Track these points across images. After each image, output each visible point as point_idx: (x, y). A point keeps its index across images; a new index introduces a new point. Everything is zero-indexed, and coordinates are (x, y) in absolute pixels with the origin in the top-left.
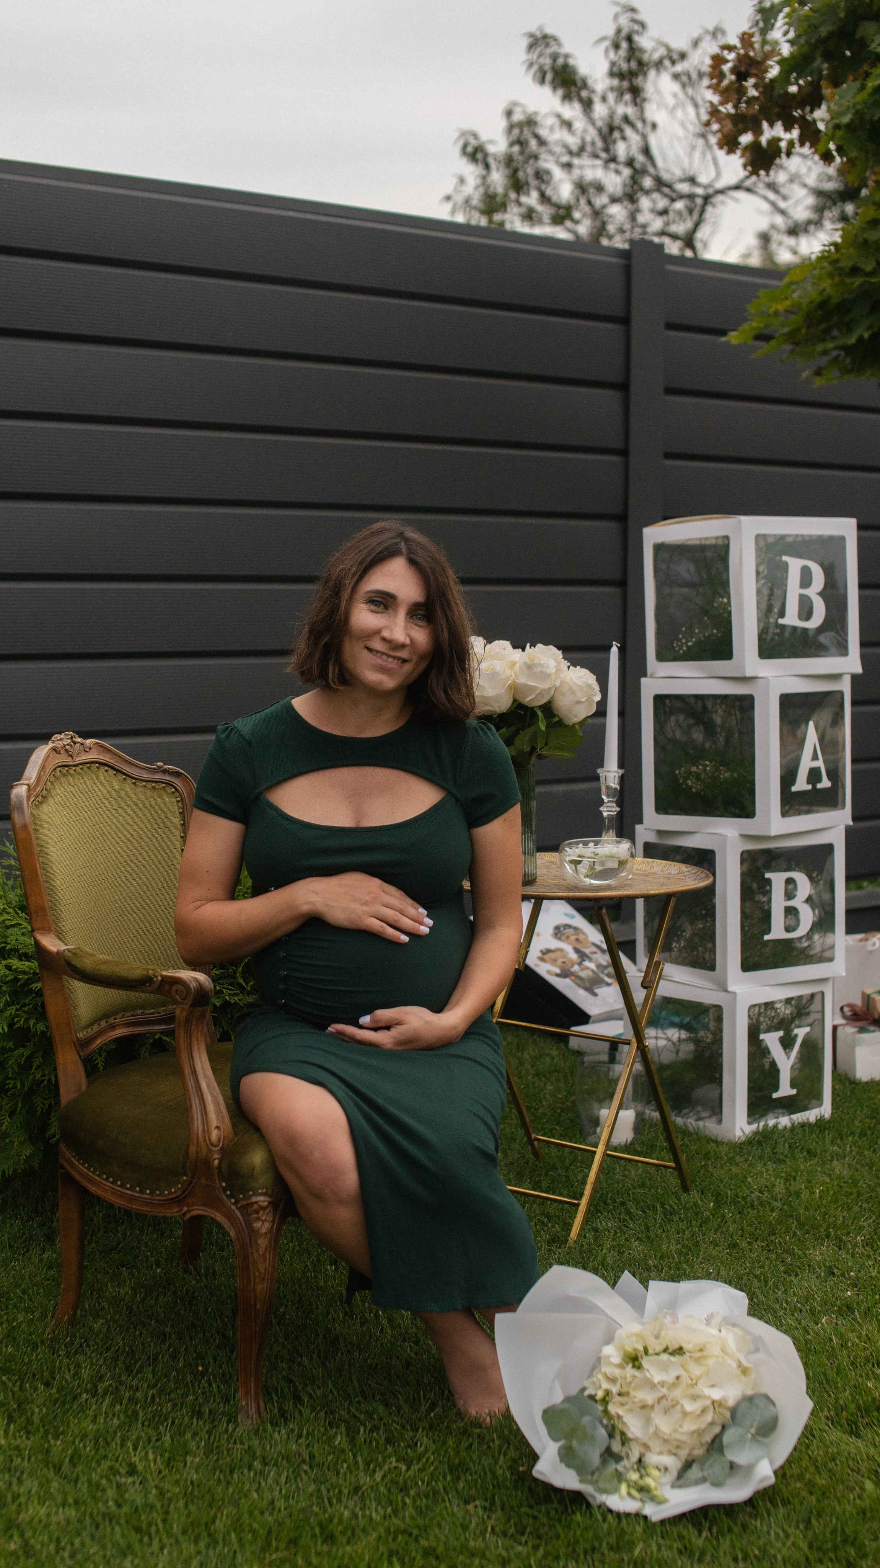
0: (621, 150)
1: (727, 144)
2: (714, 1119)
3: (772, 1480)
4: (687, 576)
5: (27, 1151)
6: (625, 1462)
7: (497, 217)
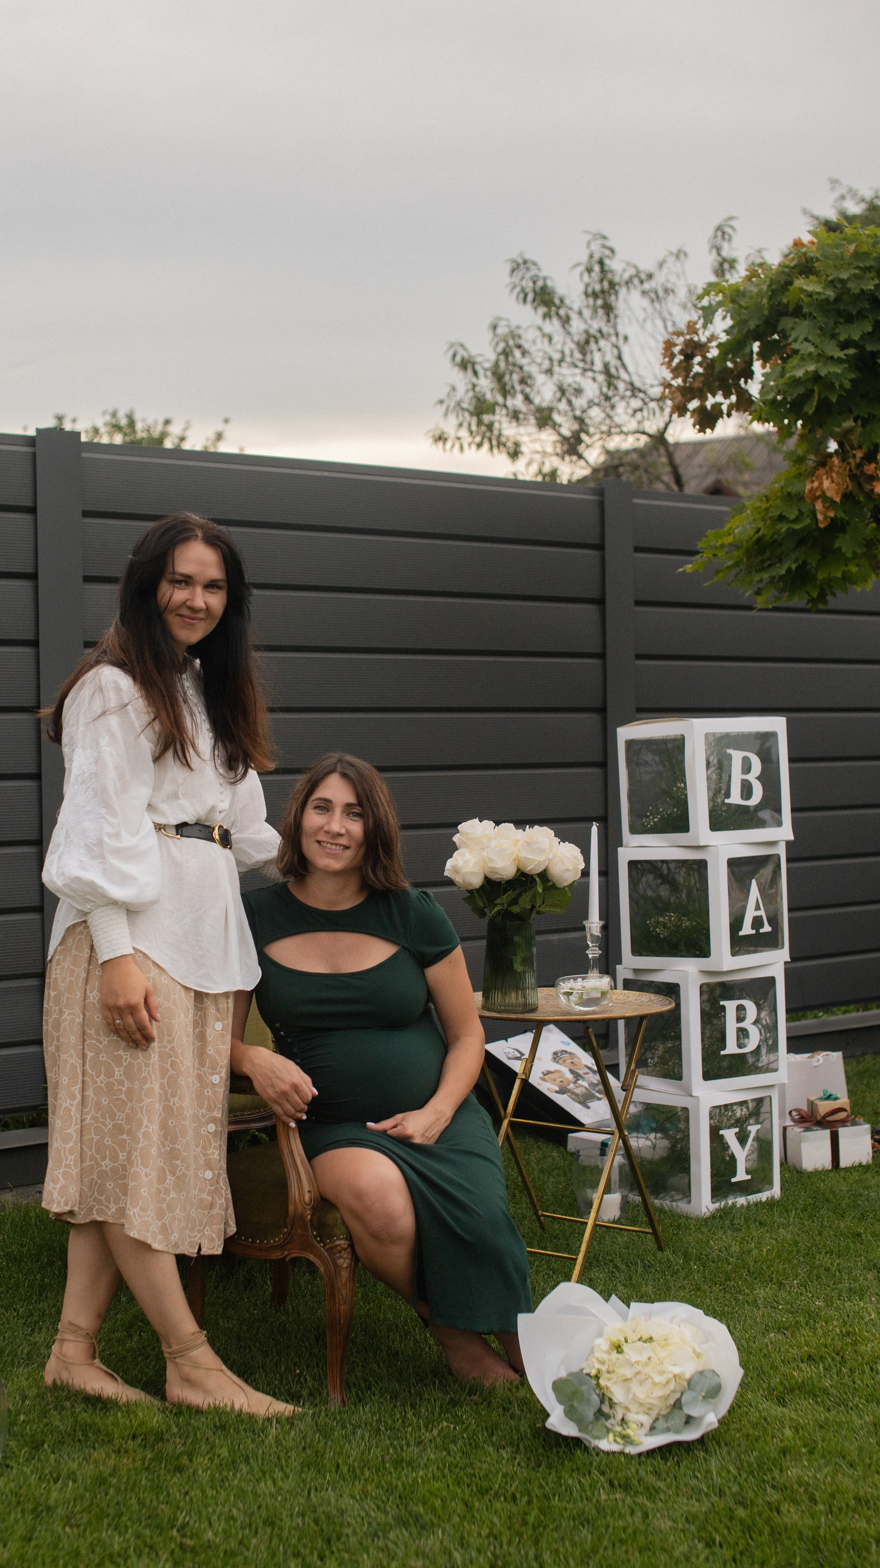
0: (597, 359)
1: (679, 410)
2: (685, 1200)
3: (716, 1425)
6: (611, 1421)
7: (486, 418)
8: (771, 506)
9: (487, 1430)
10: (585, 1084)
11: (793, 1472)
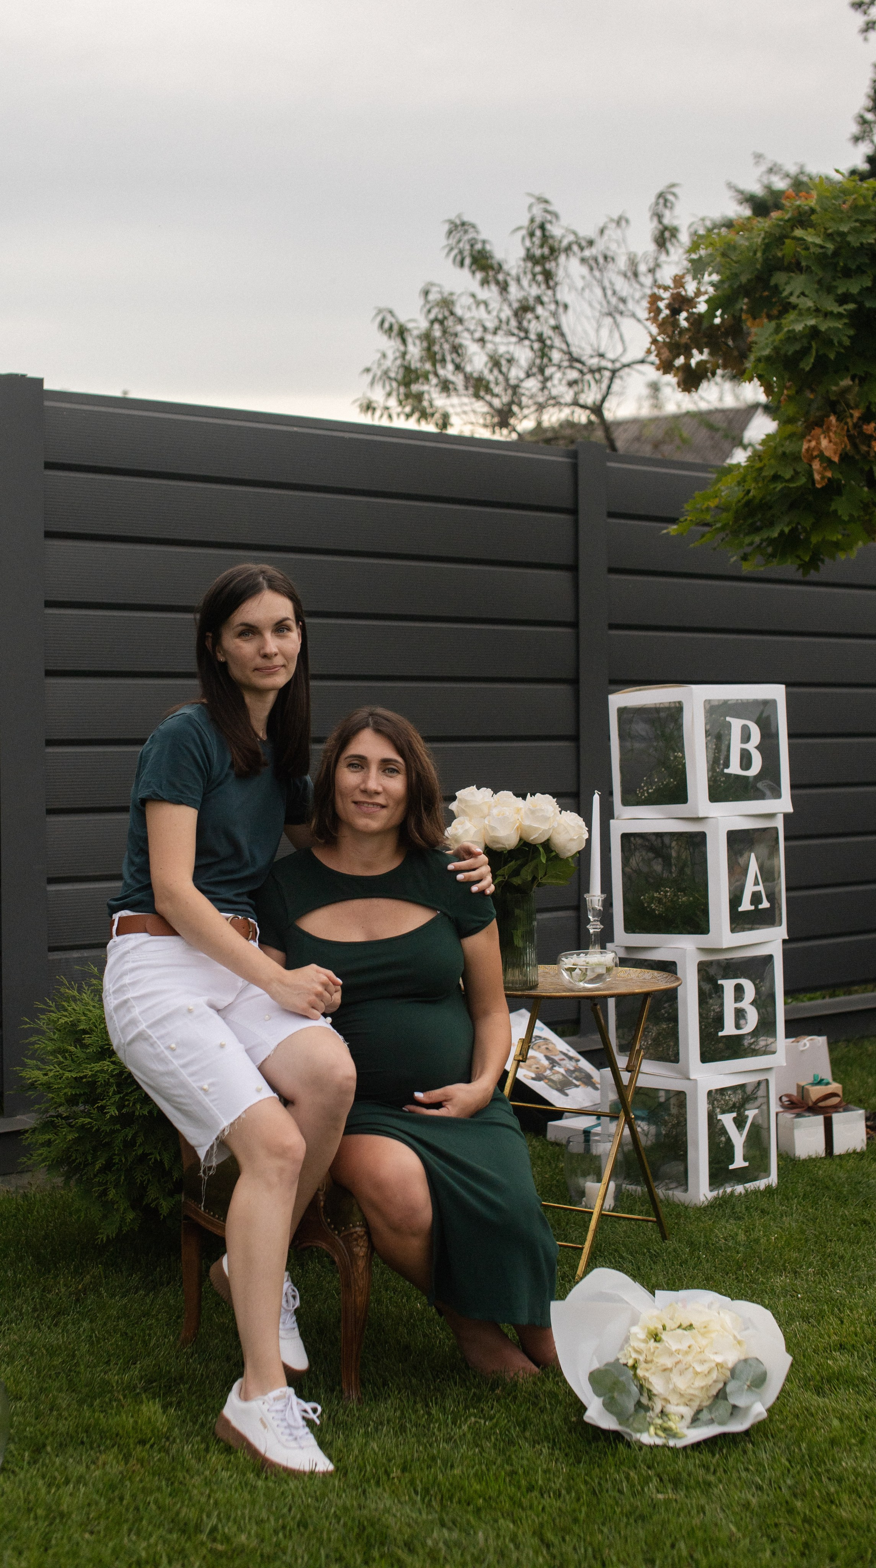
0: (534, 327)
1: (664, 367)
2: (680, 1189)
3: (765, 1415)
4: (643, 733)
5: (131, 1216)
6: (650, 1414)
7: (415, 388)
8: (765, 465)
9: (519, 1426)
10: (562, 1070)
11: (847, 1463)
